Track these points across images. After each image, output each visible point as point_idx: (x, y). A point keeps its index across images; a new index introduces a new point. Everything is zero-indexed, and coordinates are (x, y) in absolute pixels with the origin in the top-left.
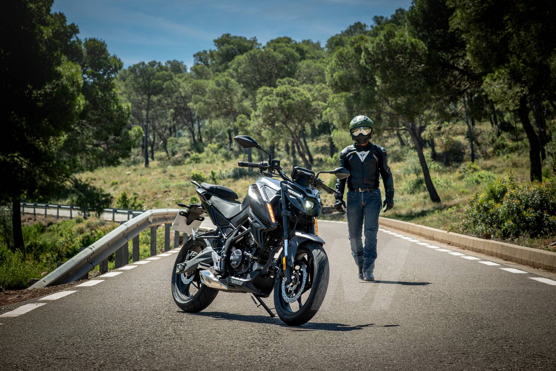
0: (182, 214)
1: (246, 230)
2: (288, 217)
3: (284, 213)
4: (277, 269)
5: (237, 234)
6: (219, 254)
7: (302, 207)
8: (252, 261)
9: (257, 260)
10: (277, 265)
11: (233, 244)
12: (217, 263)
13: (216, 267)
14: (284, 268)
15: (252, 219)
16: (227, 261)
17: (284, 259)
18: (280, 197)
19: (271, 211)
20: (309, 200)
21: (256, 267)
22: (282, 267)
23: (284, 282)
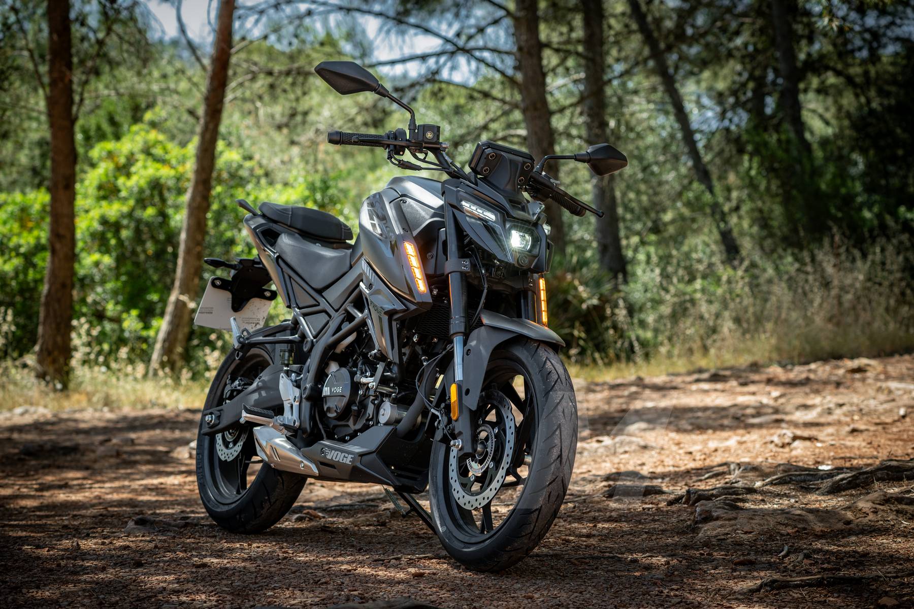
0: (218, 283)
1: (360, 315)
2: (463, 275)
3: (454, 265)
4: (435, 417)
5: (339, 329)
6: (298, 384)
7: (502, 247)
8: (376, 397)
9: (388, 395)
10: (437, 406)
11: (329, 354)
12: (292, 406)
13: (290, 417)
14: (454, 415)
15: (370, 286)
16: (315, 399)
17: (453, 389)
18: (442, 224)
19: (414, 261)
20: (520, 229)
21: (387, 411)
22: (448, 409)
23: (454, 453)
